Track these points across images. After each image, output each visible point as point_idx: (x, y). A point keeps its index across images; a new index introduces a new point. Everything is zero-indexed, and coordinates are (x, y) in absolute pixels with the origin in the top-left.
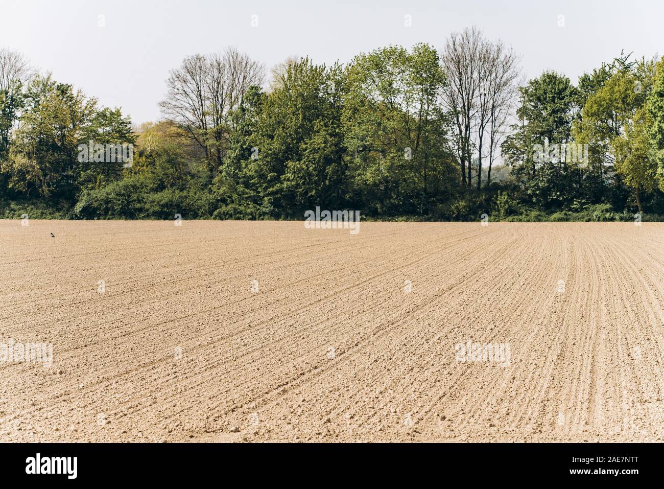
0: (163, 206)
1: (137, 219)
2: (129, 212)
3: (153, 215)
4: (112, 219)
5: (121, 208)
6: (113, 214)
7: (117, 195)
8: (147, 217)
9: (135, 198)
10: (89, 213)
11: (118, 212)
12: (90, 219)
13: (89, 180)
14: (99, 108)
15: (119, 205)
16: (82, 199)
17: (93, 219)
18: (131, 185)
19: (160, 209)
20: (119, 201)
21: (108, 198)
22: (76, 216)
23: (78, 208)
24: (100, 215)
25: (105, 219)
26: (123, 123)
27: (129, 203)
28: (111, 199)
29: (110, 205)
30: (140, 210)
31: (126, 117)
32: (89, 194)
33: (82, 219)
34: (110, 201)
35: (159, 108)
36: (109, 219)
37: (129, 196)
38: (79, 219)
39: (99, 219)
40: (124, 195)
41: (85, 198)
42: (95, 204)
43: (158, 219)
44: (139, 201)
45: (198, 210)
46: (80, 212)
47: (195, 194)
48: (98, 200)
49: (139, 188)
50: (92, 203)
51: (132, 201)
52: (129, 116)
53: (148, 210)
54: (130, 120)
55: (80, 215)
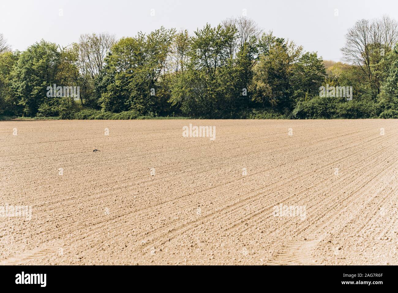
0: (348, 110)
1: (332, 119)
2: (327, 115)
3: (342, 116)
4: (316, 118)
5: (322, 112)
6: (316, 116)
7: (319, 104)
8: (338, 117)
9: (330, 106)
10: (302, 115)
11: (319, 115)
12: (302, 119)
13: (299, 95)
14: (303, 52)
15: (321, 110)
16: (297, 107)
17: (305, 119)
18: (327, 98)
19: (347, 113)
20: (321, 107)
21: (313, 106)
22: (294, 117)
23: (295, 112)
24: (309, 116)
25: (311, 119)
26: (318, 61)
27: (326, 109)
28: (316, 106)
29: (315, 110)
30: (333, 113)
31: (320, 57)
32: (301, 104)
33: (298, 119)
34: (315, 108)
35: (341, 52)
36: (314, 119)
37: (326, 105)
38: (296, 119)
39: (308, 119)
40: (323, 104)
41: (299, 106)
42: (306, 110)
43: (345, 119)
44: (333, 108)
45: (370, 113)
46: (297, 114)
47: (367, 103)
48: (307, 107)
49: (332, 100)
50: (304, 109)
51: (328, 108)
52: (321, 57)
53: (338, 113)
54: (322, 59)
55: (297, 116)
